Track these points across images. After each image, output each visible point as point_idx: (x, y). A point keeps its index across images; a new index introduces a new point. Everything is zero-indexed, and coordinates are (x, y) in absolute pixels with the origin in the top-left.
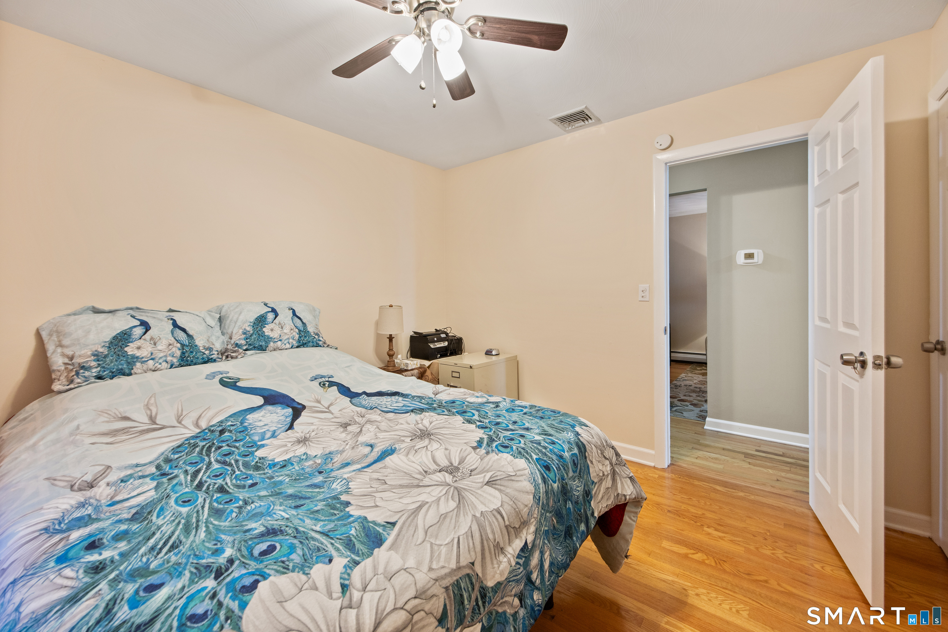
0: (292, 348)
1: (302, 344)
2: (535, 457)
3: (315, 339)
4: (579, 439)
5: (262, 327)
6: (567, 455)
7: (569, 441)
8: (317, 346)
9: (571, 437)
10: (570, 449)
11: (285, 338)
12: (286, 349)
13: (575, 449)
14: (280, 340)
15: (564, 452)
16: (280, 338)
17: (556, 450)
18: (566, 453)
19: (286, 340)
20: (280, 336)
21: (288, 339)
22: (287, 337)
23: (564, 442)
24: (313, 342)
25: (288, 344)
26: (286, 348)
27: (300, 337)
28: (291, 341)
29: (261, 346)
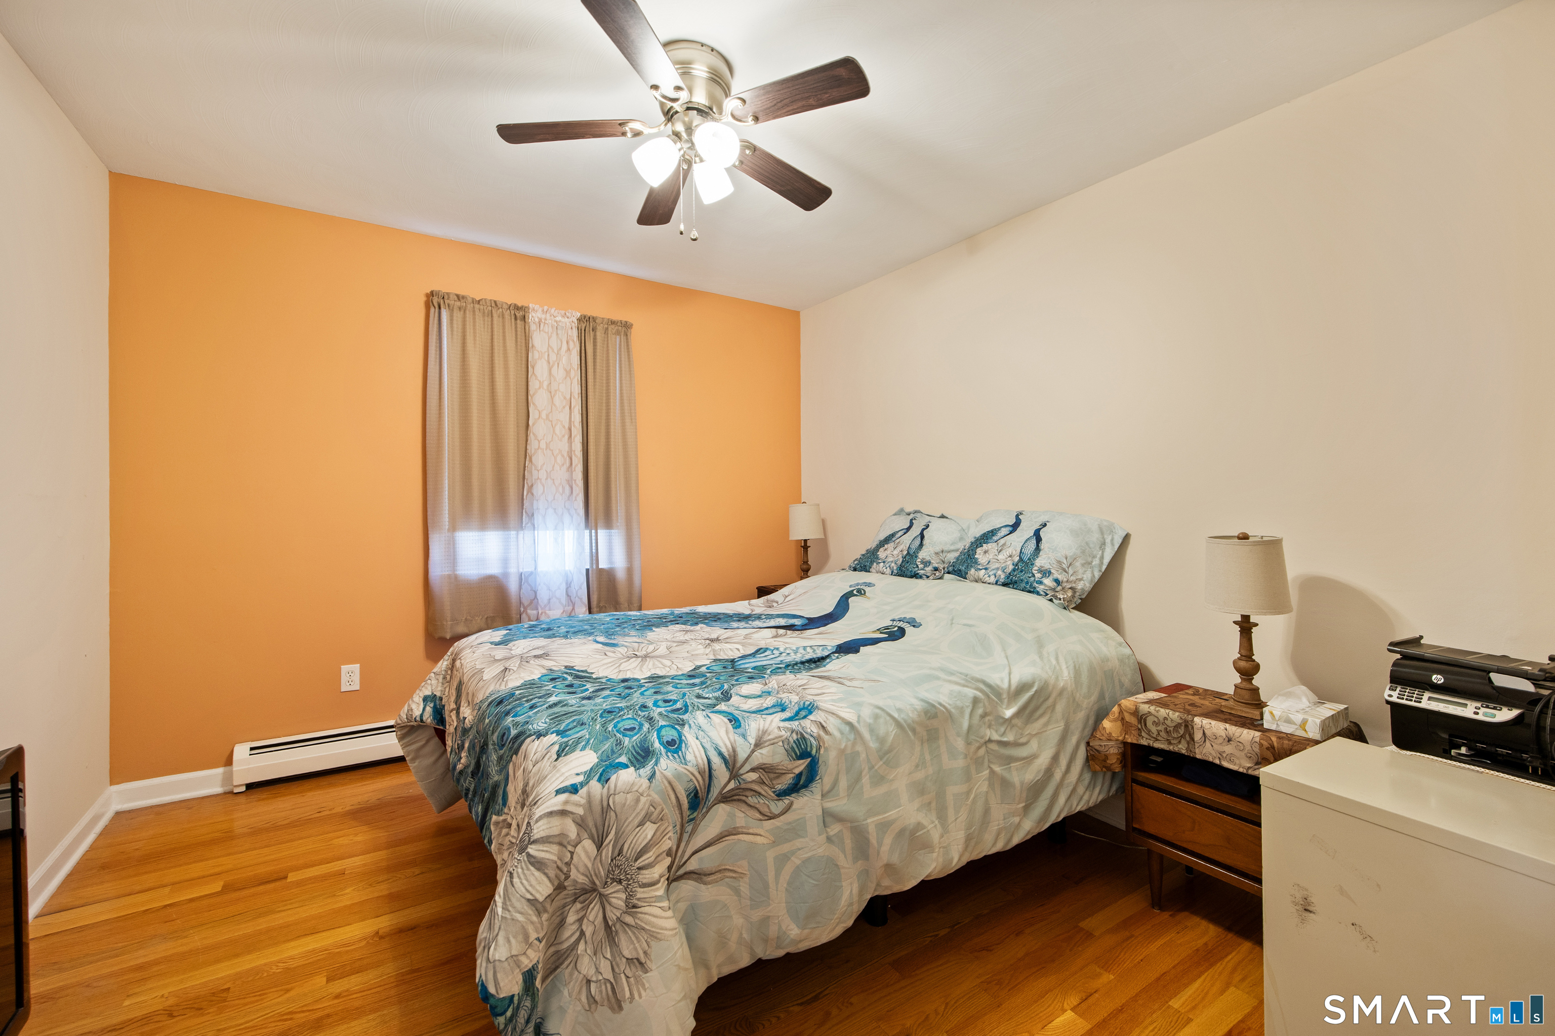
0: (996, 583)
1: (1010, 583)
2: (517, 692)
3: (1032, 579)
4: (530, 735)
5: (979, 545)
6: (509, 721)
7: (529, 723)
8: (1030, 592)
9: (535, 726)
10: (516, 725)
11: (993, 567)
12: (989, 584)
13: (516, 731)
14: (986, 569)
15: (512, 717)
16: (988, 566)
17: (519, 709)
18: (511, 719)
19: (994, 570)
20: (989, 562)
21: (998, 569)
22: (997, 565)
23: (530, 717)
24: (1027, 583)
25: (994, 576)
26: (988, 582)
27: (1014, 570)
28: (1000, 572)
29: (960, 570)
